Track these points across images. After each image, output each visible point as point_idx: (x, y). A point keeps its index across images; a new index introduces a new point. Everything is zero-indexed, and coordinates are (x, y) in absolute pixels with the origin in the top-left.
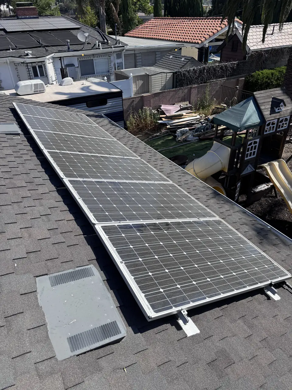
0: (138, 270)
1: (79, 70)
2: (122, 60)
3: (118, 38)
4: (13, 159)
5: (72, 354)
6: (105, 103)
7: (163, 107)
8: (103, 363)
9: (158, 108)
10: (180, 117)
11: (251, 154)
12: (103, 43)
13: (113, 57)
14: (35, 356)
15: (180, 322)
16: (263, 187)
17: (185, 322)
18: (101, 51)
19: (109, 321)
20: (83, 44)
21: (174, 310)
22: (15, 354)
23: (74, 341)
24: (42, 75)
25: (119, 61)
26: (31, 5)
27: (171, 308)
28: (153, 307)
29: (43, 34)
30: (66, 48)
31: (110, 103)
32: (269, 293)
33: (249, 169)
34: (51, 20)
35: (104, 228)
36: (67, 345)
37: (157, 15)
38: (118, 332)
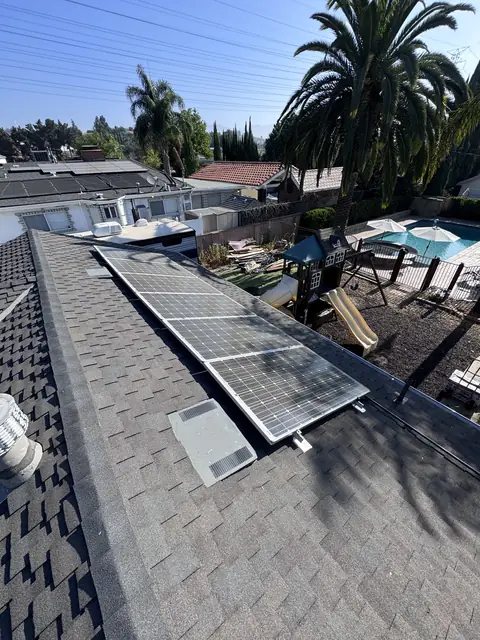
0: (252, 400)
1: (149, 211)
2: (189, 201)
3: (185, 180)
4: (113, 303)
5: (217, 480)
6: (180, 242)
7: (231, 243)
8: (243, 484)
9: (226, 244)
10: (246, 251)
11: (316, 284)
12: (171, 185)
13: (182, 198)
14: (186, 486)
15: (296, 441)
16: (326, 313)
17: (301, 440)
18: (170, 192)
19: (240, 447)
20: (152, 186)
21: (289, 433)
22: (169, 487)
23: (216, 468)
24: (114, 216)
25: (187, 202)
26: (97, 148)
27: (286, 431)
28: (272, 431)
29: (111, 177)
30: (135, 190)
31: (185, 241)
32: (357, 407)
33: (314, 298)
34: (117, 163)
35: (213, 364)
36: (210, 473)
37: (217, 158)
38: (250, 456)
